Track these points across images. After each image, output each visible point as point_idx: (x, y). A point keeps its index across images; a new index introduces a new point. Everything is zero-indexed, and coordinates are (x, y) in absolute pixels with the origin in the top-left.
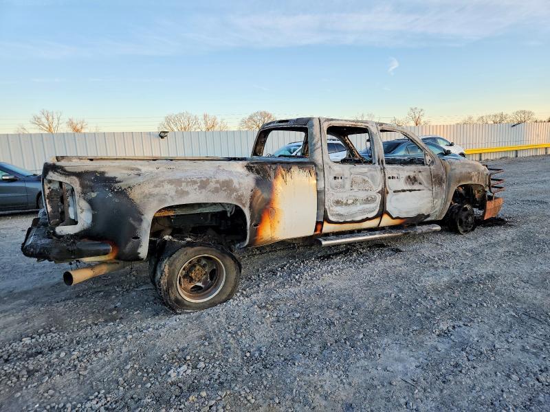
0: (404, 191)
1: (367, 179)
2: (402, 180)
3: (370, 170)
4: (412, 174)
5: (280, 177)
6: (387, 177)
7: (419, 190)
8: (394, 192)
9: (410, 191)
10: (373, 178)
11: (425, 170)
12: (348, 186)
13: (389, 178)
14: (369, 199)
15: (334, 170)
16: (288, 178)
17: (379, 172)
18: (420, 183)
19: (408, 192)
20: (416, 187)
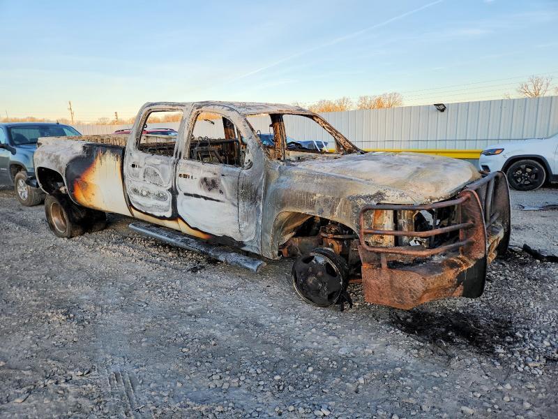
0: (197, 196)
1: (158, 172)
2: (196, 182)
3: (162, 163)
4: (210, 176)
5: (98, 158)
6: (178, 173)
7: (218, 201)
8: (186, 194)
9: (206, 198)
10: (163, 172)
11: (231, 174)
12: (141, 175)
13: (180, 175)
14: (161, 195)
15: (133, 158)
16: (103, 161)
17: (171, 167)
18: (221, 192)
19: (202, 199)
20: (214, 194)
